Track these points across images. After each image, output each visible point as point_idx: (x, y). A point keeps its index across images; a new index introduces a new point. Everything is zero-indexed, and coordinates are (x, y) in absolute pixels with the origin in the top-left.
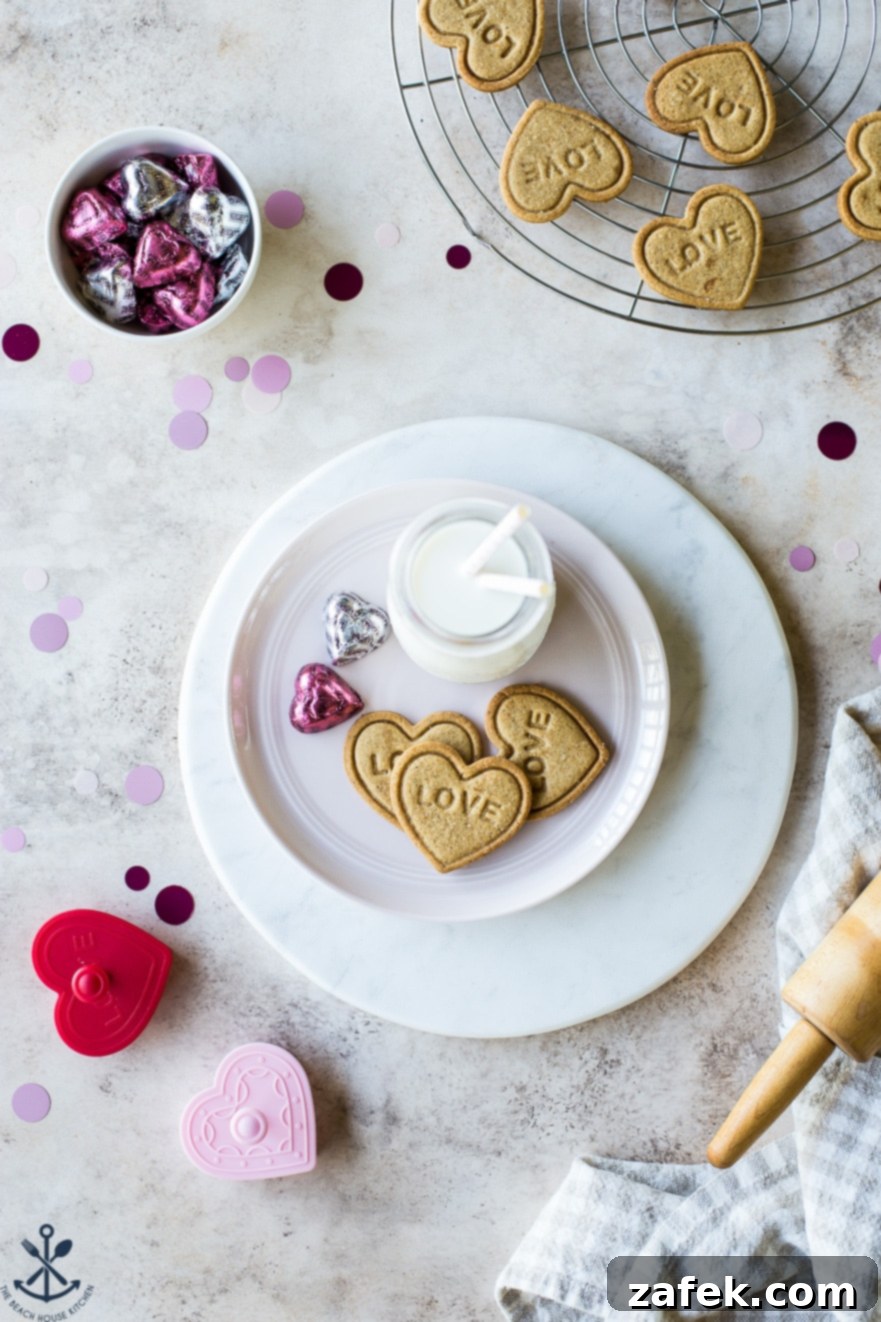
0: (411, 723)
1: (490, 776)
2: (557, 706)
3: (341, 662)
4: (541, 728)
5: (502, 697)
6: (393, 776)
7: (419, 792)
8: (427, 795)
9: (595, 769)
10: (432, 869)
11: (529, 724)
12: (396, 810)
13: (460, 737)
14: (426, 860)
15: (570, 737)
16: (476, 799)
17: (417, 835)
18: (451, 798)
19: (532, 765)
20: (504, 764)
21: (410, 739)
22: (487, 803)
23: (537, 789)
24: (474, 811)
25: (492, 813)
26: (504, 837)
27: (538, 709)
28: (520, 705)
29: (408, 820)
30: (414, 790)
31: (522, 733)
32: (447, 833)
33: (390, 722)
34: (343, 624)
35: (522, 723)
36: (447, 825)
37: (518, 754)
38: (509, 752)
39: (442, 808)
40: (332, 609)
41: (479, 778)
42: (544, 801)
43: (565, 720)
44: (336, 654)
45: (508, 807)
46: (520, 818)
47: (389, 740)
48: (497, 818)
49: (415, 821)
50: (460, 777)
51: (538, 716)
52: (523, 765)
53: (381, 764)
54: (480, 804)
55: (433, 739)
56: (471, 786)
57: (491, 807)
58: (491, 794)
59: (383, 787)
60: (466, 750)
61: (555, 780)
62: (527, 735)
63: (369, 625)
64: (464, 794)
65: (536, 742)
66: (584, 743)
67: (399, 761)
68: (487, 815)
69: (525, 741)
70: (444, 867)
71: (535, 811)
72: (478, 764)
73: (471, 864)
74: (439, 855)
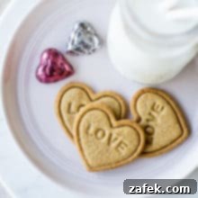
0: (94, 92)
1: (126, 130)
2: (168, 103)
3: (71, 52)
4: (158, 113)
5: (143, 92)
6: (77, 116)
7: (88, 128)
8: (92, 130)
9: (180, 140)
10: (85, 167)
11: (153, 108)
12: (74, 133)
13: (116, 105)
14: (82, 163)
15: (172, 121)
16: (116, 139)
17: (81, 149)
18: (104, 135)
19: (149, 130)
20: (135, 125)
21: (91, 100)
22: (121, 143)
23: (148, 142)
24: (114, 145)
25: (123, 148)
26: (125, 162)
27: (159, 102)
28: (151, 98)
29: (79, 140)
30: (86, 125)
31: (147, 112)
32: (96, 152)
33: (83, 89)
34: (79, 35)
35: (149, 107)
36: (98, 148)
37: (143, 122)
38: (139, 120)
39: (98, 139)
40: (76, 26)
41: (120, 129)
42: (150, 149)
43: (171, 112)
44: (70, 47)
45: (132, 147)
46: (135, 155)
47: (81, 98)
48: (124, 152)
49: (83, 141)
50: (111, 126)
51: (158, 107)
52: (145, 128)
53: (73, 108)
54: (117, 142)
55: (103, 103)
56: (115, 132)
57: (123, 145)
58: (124, 138)
59: (71, 120)
60: (118, 112)
61: (158, 140)
62: (150, 114)
63: (91, 40)
64: (111, 135)
65: (153, 119)
66: (177, 126)
67: (82, 110)
68: (120, 149)
69: (148, 117)
70: (91, 169)
71: (144, 153)
72: (123, 122)
73: (105, 170)
74: (90, 162)
